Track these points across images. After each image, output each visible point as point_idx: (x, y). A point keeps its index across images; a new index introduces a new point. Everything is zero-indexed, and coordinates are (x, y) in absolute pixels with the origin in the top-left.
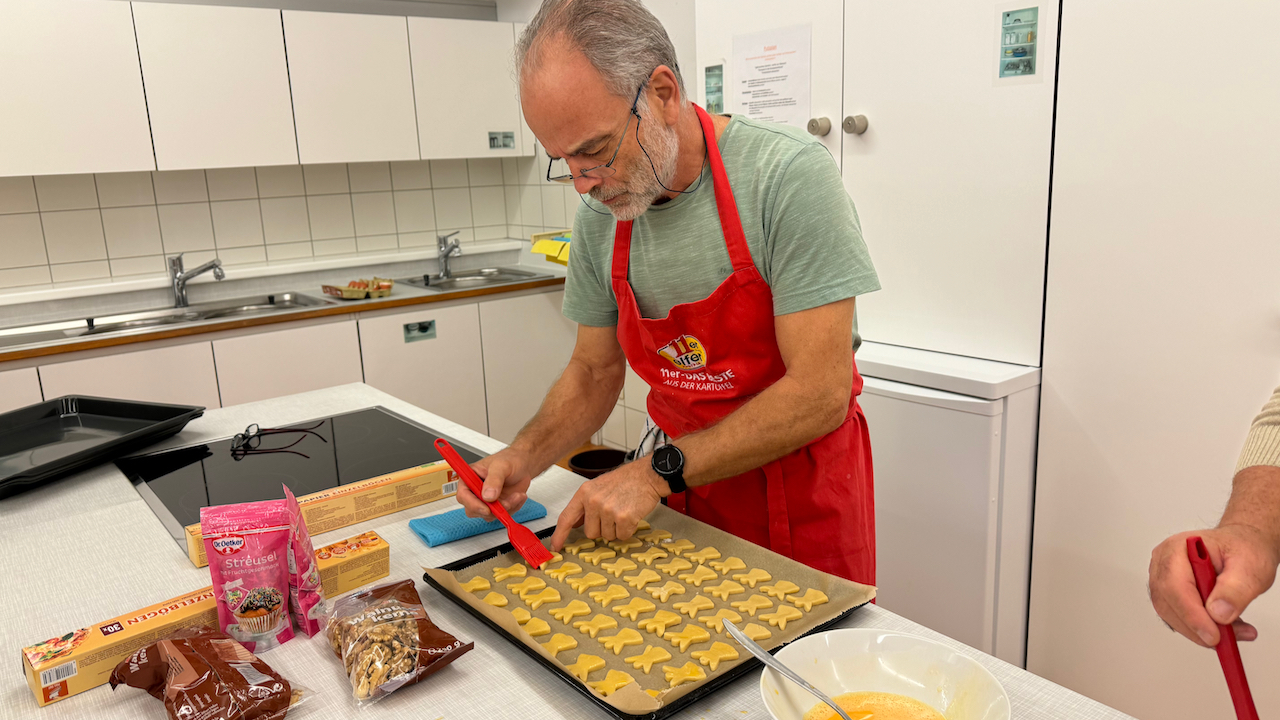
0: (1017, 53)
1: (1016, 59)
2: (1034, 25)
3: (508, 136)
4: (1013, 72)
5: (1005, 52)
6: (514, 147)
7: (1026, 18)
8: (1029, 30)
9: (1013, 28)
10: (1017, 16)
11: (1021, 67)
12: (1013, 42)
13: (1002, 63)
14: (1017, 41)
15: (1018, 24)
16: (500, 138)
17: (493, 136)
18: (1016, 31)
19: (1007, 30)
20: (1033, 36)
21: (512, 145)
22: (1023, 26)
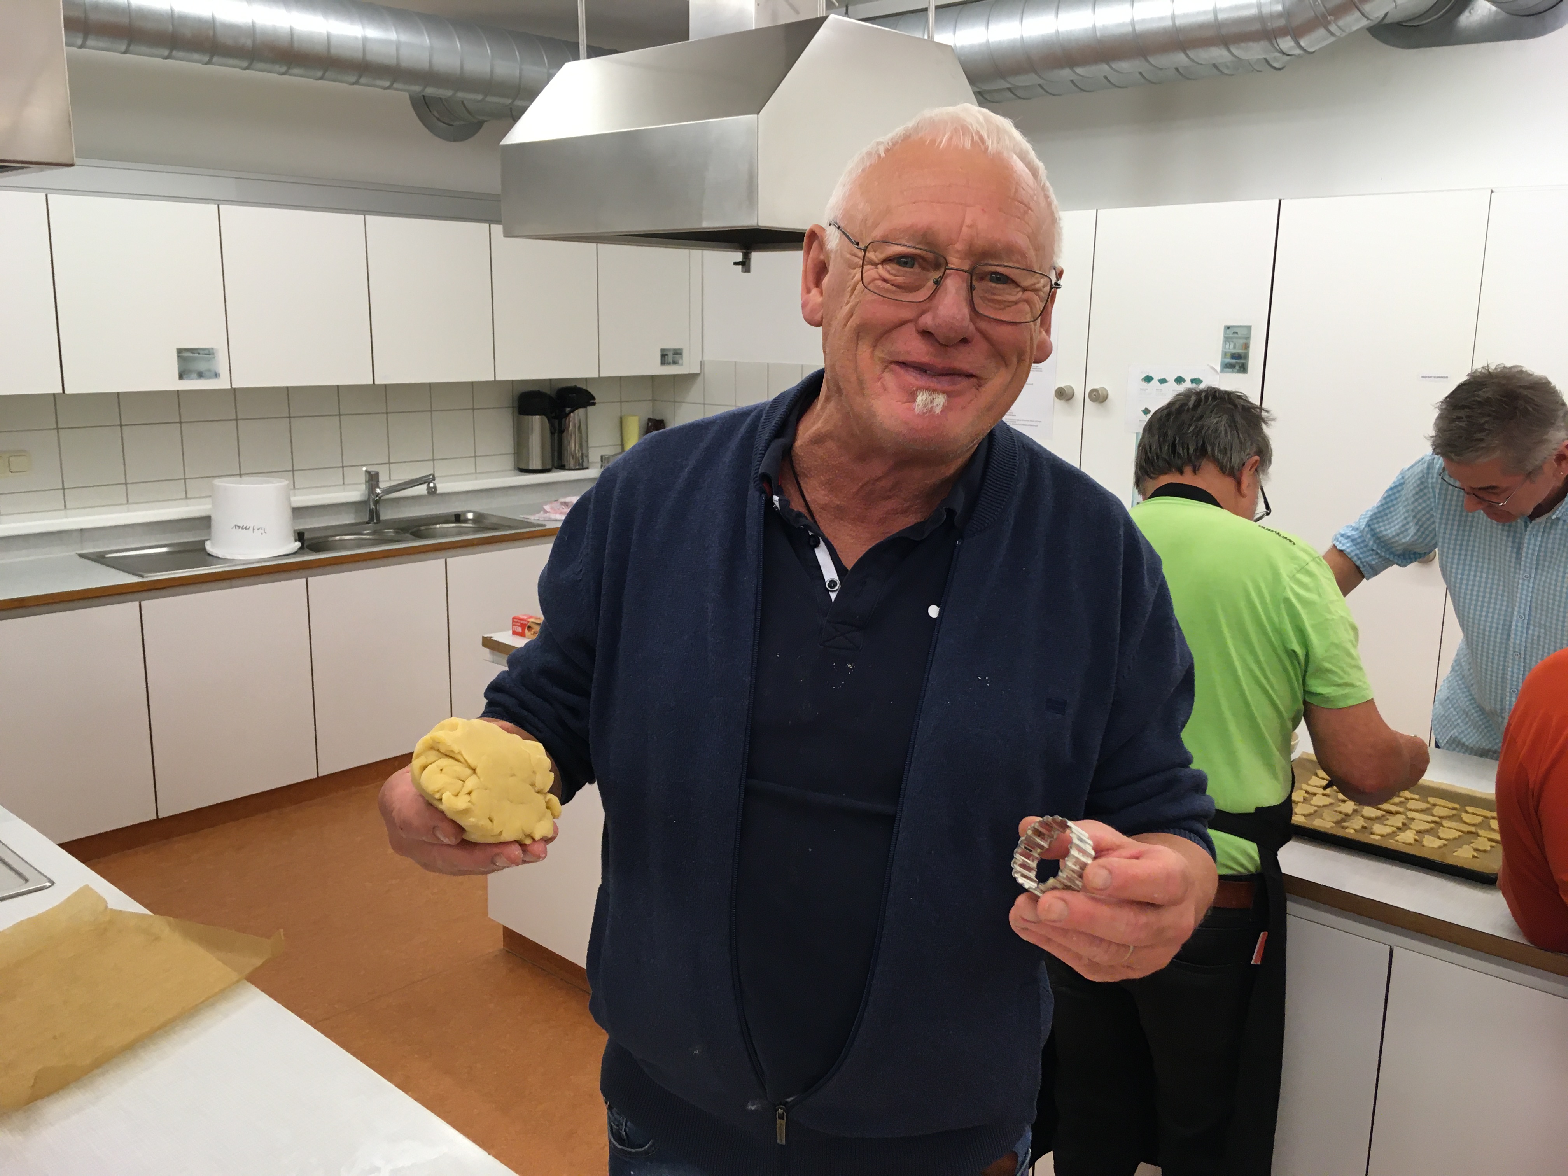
0: (1234, 356)
1: (1234, 361)
2: (1248, 338)
3: (678, 353)
4: (1231, 370)
5: (1225, 354)
6: (682, 365)
7: (1241, 332)
8: (1244, 341)
9: (1231, 338)
10: (1235, 330)
11: (1237, 367)
12: (1231, 348)
13: (1222, 362)
14: (1235, 347)
15: (1236, 335)
16: (670, 355)
17: (665, 353)
18: (1235, 340)
19: (1227, 339)
20: (1247, 346)
21: (680, 362)
22: (1239, 338)
